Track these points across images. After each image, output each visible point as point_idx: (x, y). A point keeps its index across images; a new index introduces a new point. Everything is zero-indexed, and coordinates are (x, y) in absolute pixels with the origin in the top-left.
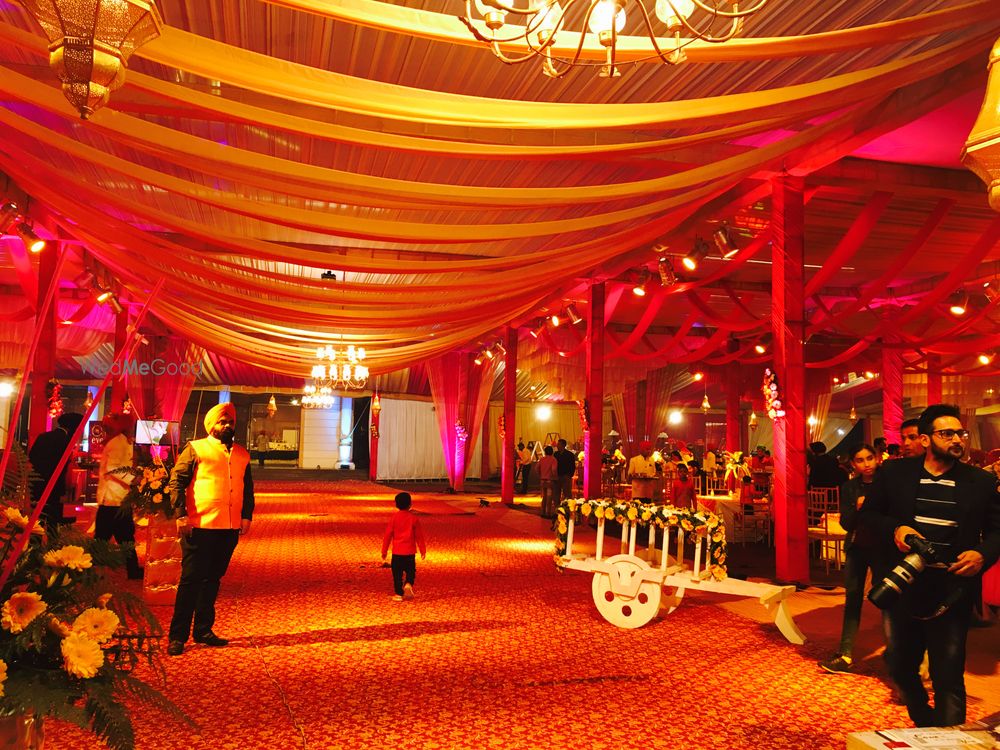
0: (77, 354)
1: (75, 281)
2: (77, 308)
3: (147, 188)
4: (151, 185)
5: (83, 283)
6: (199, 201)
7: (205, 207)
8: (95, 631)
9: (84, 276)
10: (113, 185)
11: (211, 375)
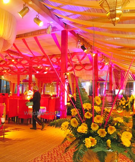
0: (102, 76)
1: (101, 61)
2: (101, 67)
3: (115, 38)
4: (116, 37)
5: (102, 61)
6: (128, 38)
7: (129, 40)
8: (127, 137)
9: (102, 60)
10: (108, 39)
11: (131, 79)
